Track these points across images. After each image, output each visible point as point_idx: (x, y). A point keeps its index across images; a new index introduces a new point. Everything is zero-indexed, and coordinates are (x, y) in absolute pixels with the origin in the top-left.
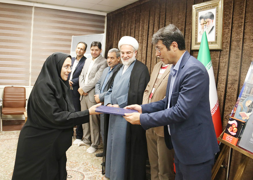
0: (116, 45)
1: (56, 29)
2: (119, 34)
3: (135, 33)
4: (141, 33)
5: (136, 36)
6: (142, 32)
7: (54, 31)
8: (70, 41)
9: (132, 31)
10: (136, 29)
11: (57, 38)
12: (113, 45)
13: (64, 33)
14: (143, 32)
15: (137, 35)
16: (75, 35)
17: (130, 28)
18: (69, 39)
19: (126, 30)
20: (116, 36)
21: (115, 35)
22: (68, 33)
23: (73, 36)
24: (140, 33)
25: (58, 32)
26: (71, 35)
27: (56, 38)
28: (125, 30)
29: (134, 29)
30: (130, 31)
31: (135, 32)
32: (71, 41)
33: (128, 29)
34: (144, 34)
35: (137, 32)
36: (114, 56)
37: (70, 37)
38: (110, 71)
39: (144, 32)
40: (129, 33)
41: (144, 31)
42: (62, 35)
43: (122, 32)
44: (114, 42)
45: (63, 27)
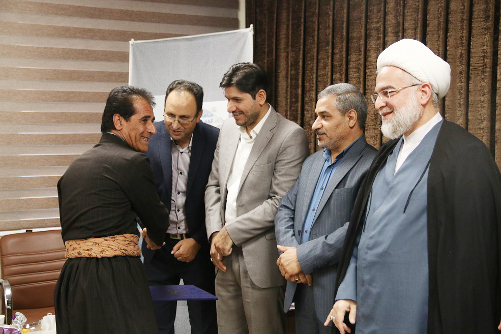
0: (292, 65)
1: (70, 15)
2: (299, 26)
3: (366, 23)
4: (394, 21)
5: (374, 33)
6: (396, 17)
7: (62, 25)
8: (124, 57)
9: (355, 14)
10: (375, 9)
11: (76, 50)
12: (277, 66)
13: (100, 31)
14: (404, 16)
15: (377, 29)
16: (138, 36)
17: (346, 5)
18: (118, 53)
19: (331, 13)
20: (288, 35)
21: (283, 32)
22: (114, 31)
23: (133, 40)
24: (391, 19)
25: (76, 28)
26: (125, 37)
27: (71, 50)
28: (327, 13)
29: (364, 7)
30: (345, 15)
31: (367, 17)
32: (128, 61)
33: (337, 7)
34: (406, 25)
35: (375, 17)
36: (328, 107)
37: (121, 43)
38: (330, 164)
39: (408, 18)
40: (345, 25)
41: (409, 12)
42: (92, 38)
43: (315, 19)
44: (283, 55)
45: (95, 8)
